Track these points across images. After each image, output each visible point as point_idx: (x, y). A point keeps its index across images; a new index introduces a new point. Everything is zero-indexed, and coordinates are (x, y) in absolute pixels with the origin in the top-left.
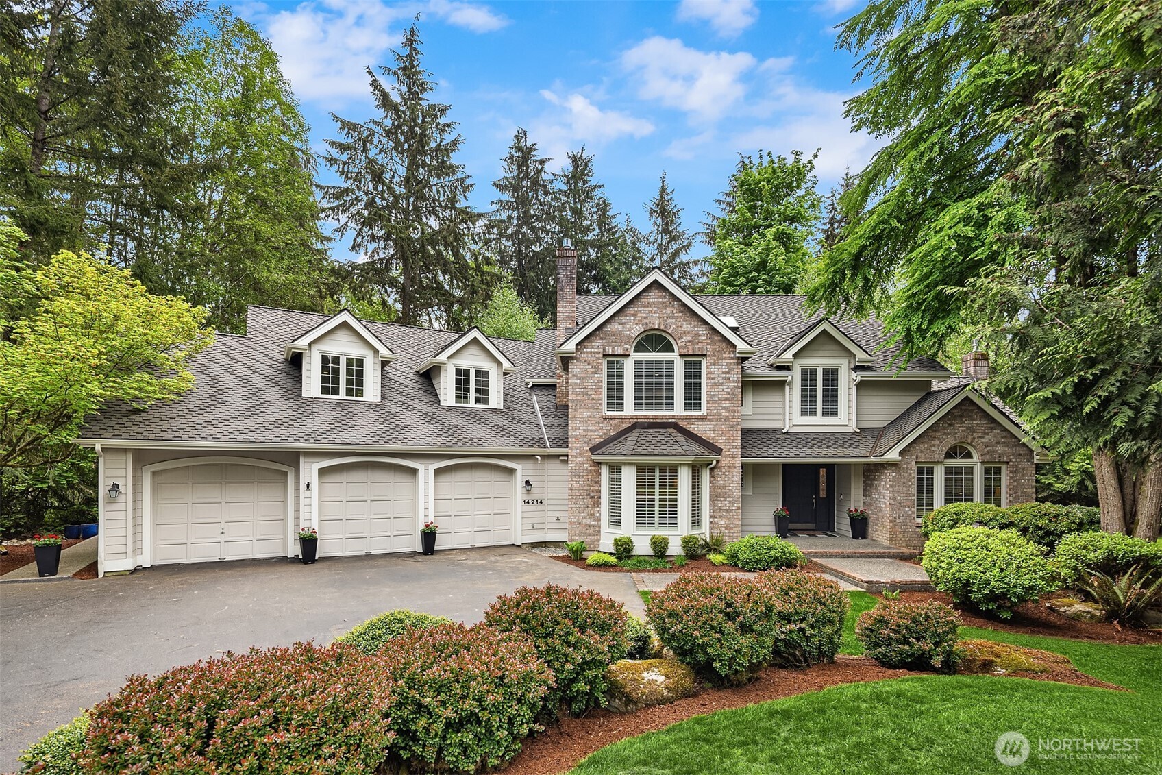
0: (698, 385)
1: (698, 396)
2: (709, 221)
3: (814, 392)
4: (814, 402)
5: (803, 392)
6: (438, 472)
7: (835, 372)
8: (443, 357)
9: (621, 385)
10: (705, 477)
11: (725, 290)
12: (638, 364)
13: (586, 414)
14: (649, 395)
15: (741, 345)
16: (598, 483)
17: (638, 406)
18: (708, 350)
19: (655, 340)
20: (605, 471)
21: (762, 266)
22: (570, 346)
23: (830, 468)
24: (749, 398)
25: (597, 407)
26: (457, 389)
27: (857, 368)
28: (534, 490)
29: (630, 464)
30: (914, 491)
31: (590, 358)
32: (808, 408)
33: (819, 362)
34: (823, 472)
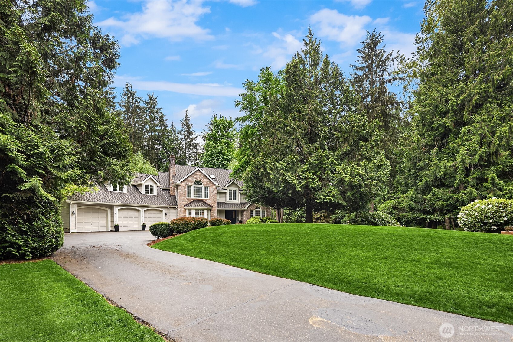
0: (208, 193)
1: (208, 195)
2: (203, 132)
3: (231, 195)
4: (231, 197)
5: (229, 195)
6: (145, 211)
7: (236, 191)
8: (143, 182)
9: (191, 192)
10: (209, 212)
11: (209, 158)
12: (194, 187)
13: (183, 198)
14: (197, 195)
15: (217, 185)
16: (186, 213)
17: (194, 197)
18: (210, 185)
19: (198, 182)
20: (187, 211)
21: (220, 152)
22: (179, 183)
23: (235, 211)
24: (218, 196)
25: (185, 196)
26: (146, 190)
27: (240, 190)
28: (167, 216)
29: (193, 209)
30: (250, 215)
31: (183, 185)
32: (230, 198)
33: (233, 188)
34: (234, 212)
